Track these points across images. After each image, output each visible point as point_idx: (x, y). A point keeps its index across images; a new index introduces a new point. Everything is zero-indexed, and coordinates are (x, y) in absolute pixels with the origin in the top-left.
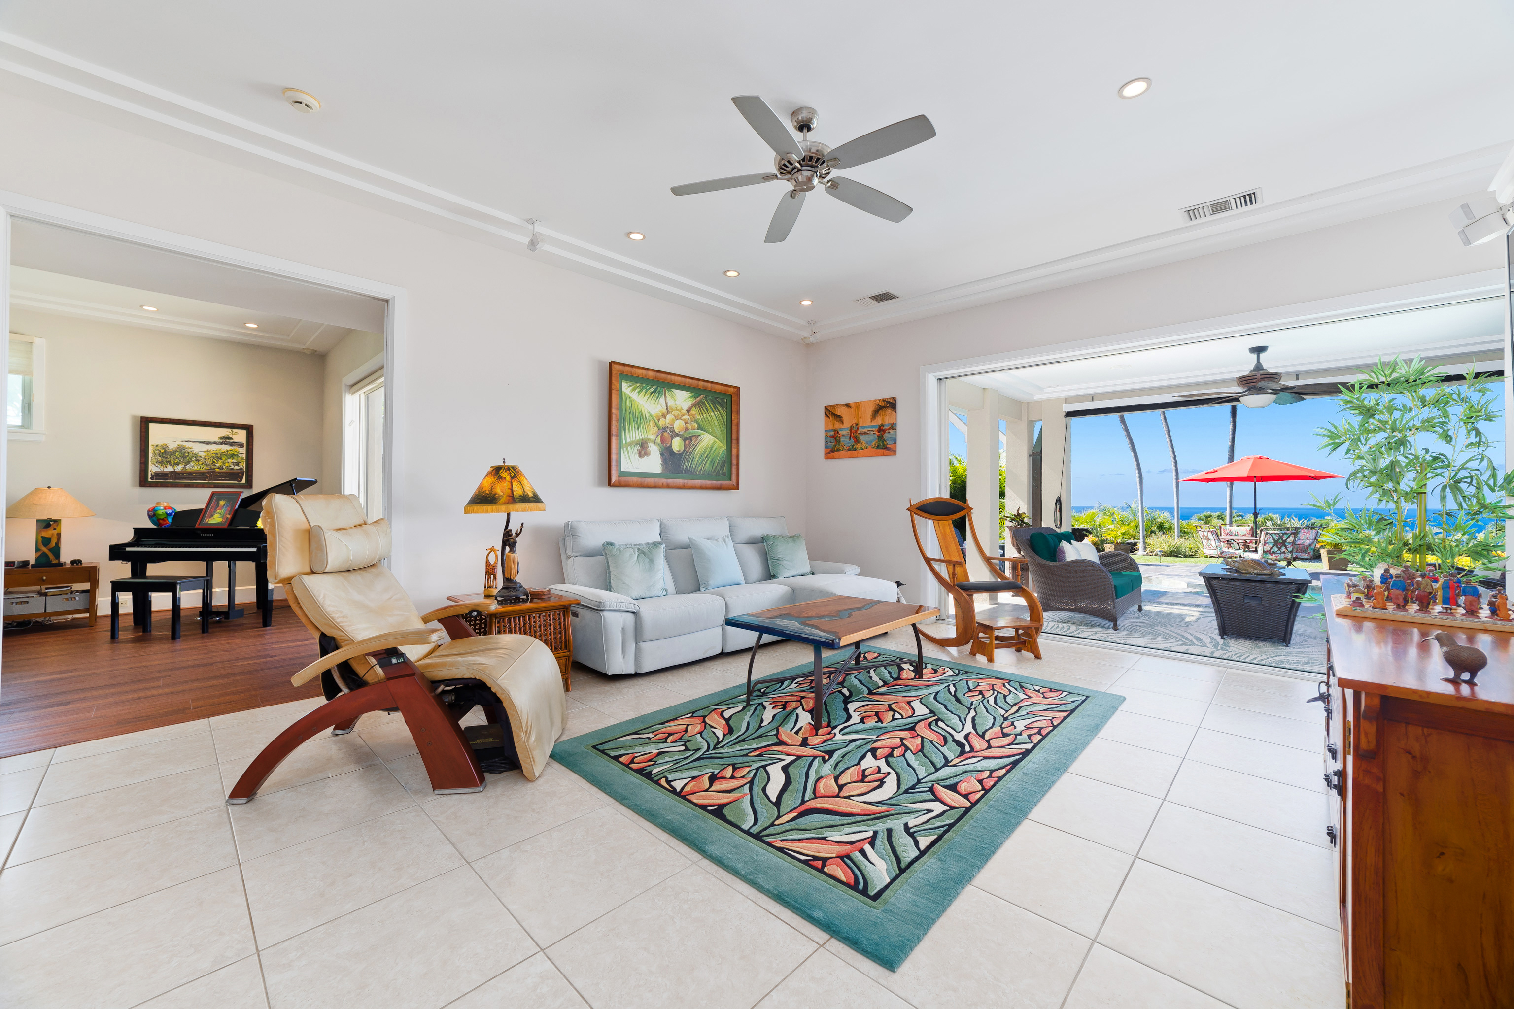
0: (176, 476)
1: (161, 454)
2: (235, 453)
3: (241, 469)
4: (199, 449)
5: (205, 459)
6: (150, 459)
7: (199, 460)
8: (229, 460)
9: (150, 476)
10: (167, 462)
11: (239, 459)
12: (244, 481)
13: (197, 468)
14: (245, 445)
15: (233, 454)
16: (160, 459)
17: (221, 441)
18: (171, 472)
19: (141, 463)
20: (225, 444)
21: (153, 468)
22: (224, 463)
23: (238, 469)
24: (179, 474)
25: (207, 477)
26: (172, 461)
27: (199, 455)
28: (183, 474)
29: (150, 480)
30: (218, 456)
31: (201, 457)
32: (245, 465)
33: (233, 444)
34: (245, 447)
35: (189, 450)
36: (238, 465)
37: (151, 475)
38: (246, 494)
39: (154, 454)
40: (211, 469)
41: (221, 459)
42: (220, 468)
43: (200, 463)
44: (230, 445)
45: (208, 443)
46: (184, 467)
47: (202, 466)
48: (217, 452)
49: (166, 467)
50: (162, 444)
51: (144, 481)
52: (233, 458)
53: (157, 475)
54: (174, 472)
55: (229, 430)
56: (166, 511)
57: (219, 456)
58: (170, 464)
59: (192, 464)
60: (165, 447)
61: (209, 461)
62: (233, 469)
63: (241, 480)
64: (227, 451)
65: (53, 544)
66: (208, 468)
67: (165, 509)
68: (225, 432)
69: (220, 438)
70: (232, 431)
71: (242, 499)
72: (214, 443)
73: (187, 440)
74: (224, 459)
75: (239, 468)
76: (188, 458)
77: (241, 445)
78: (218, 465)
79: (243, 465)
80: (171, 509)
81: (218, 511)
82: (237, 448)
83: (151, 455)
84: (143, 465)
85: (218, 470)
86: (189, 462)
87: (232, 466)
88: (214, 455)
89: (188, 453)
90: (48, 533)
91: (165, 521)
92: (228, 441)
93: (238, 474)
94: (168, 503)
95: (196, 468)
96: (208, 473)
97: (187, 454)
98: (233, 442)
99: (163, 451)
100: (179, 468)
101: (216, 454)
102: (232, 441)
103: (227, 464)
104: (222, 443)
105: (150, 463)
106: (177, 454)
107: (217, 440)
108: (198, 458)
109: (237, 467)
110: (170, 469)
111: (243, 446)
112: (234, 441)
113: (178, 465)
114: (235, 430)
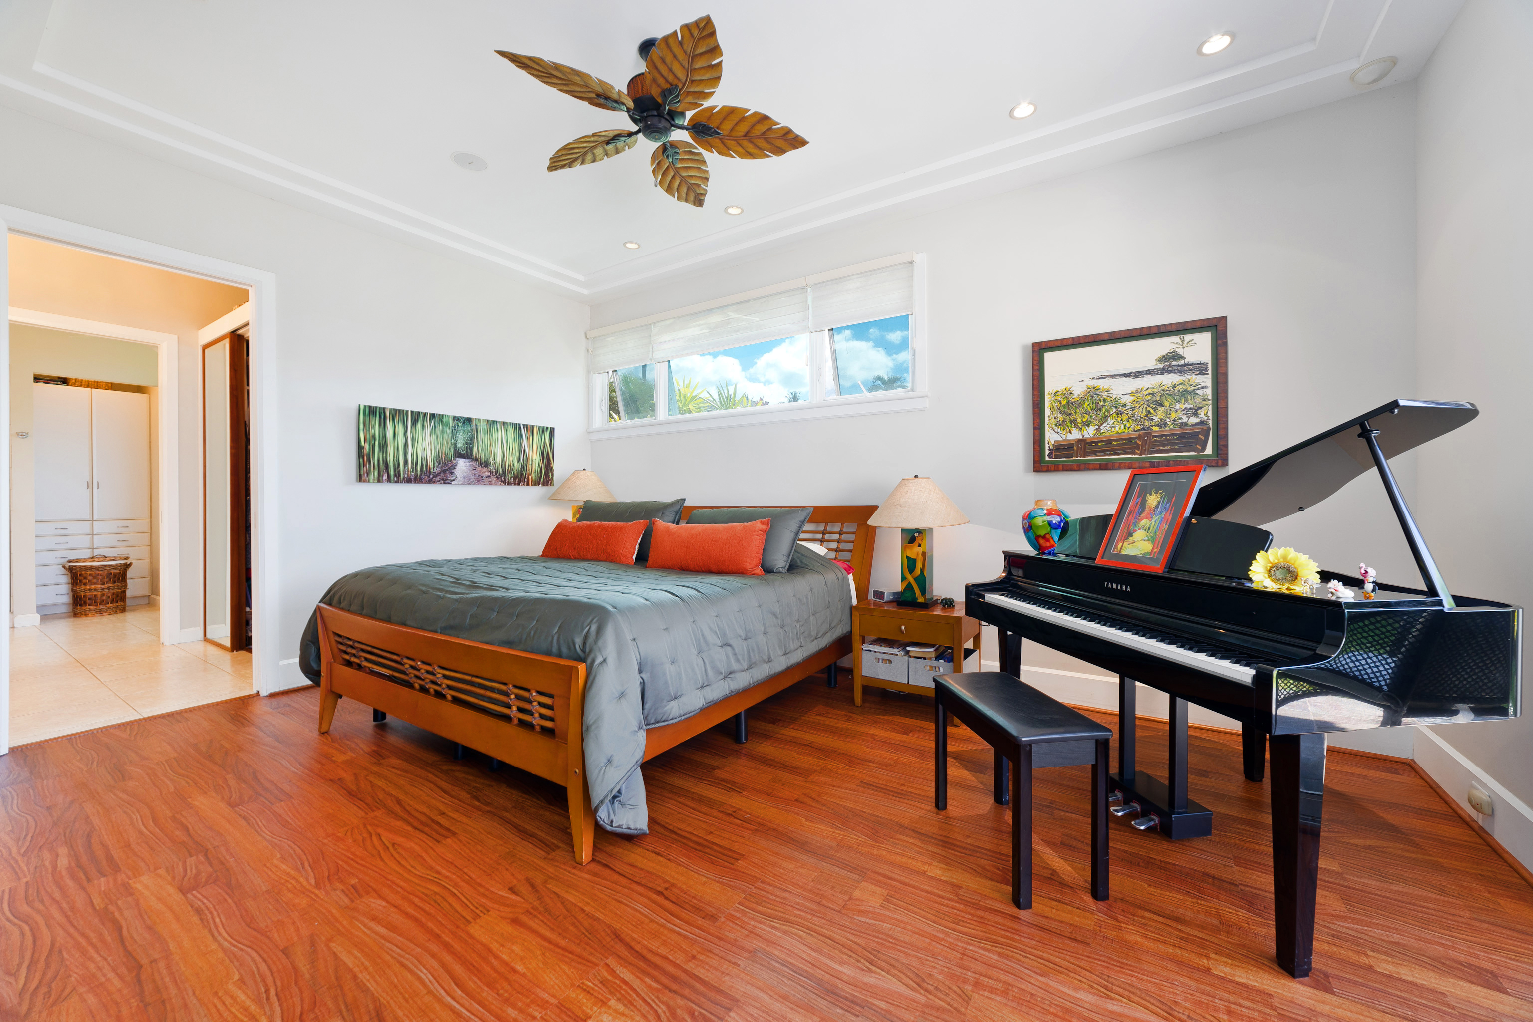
0: (1085, 446)
1: (1062, 408)
2: (1190, 388)
3: (1202, 423)
4: (1121, 390)
5: (1133, 409)
6: (1047, 419)
7: (1121, 413)
8: (1178, 406)
9: (1047, 452)
10: (1072, 422)
11: (1198, 400)
12: (1209, 450)
13: (1119, 428)
14: (1210, 366)
15: (1186, 391)
16: (1061, 417)
17: (1161, 366)
18: (1079, 441)
19: (1034, 428)
20: (1169, 372)
21: (1052, 437)
22: (1167, 414)
23: (1196, 424)
24: (1090, 443)
25: (1138, 447)
26: (1079, 420)
27: (1123, 401)
28: (1097, 442)
29: (1047, 458)
30: (1157, 401)
31: (1125, 405)
32: (1210, 414)
33: (1185, 368)
34: (1210, 372)
35: (1104, 395)
36: (1195, 414)
37: (1050, 449)
38: (1207, 477)
39: (1052, 409)
40: (1144, 429)
41: (1162, 405)
42: (1160, 425)
43: (1125, 417)
44: (1180, 372)
45: (1138, 374)
46: (1098, 430)
47: (1128, 425)
48: (1155, 391)
49: (1070, 432)
50: (1063, 388)
51: (1040, 465)
52: (1186, 400)
53: (1062, 449)
54: (1082, 441)
55: (1176, 339)
56: (1049, 518)
57: (1158, 399)
58: (1077, 427)
59: (1111, 421)
60: (1069, 392)
61: (1140, 413)
62: (1185, 424)
63: (1204, 449)
64: (1174, 386)
65: (918, 572)
66: (1139, 427)
67: (1050, 513)
68: (1166, 345)
69: (1160, 360)
70: (1183, 341)
71: (1202, 490)
72: (1149, 372)
73: (1099, 374)
74: (1167, 404)
75: (1197, 420)
76: (1104, 410)
77: (1201, 369)
78: (1156, 419)
79: (1207, 413)
80: (1059, 513)
81: (1144, 522)
82: (1194, 377)
83: (1048, 412)
84: (1037, 432)
85: (1156, 429)
86: (1105, 418)
87: (1185, 419)
88: (1149, 397)
89: (1104, 400)
90: (914, 552)
91: (1048, 541)
92: (1174, 363)
93: (1195, 435)
94: (1055, 501)
95: (1117, 429)
96: (1139, 437)
97: (1102, 403)
98: (1185, 365)
99: (1064, 402)
100: (1090, 432)
101: (1153, 394)
102: (1182, 362)
103: (1173, 416)
104: (1162, 371)
105: (1047, 427)
106: (1086, 404)
107: (1152, 365)
108: (1121, 409)
109: (1193, 420)
110: (1076, 435)
111: (1206, 369)
112: (1186, 361)
113: (1088, 425)
114: (1187, 337)
